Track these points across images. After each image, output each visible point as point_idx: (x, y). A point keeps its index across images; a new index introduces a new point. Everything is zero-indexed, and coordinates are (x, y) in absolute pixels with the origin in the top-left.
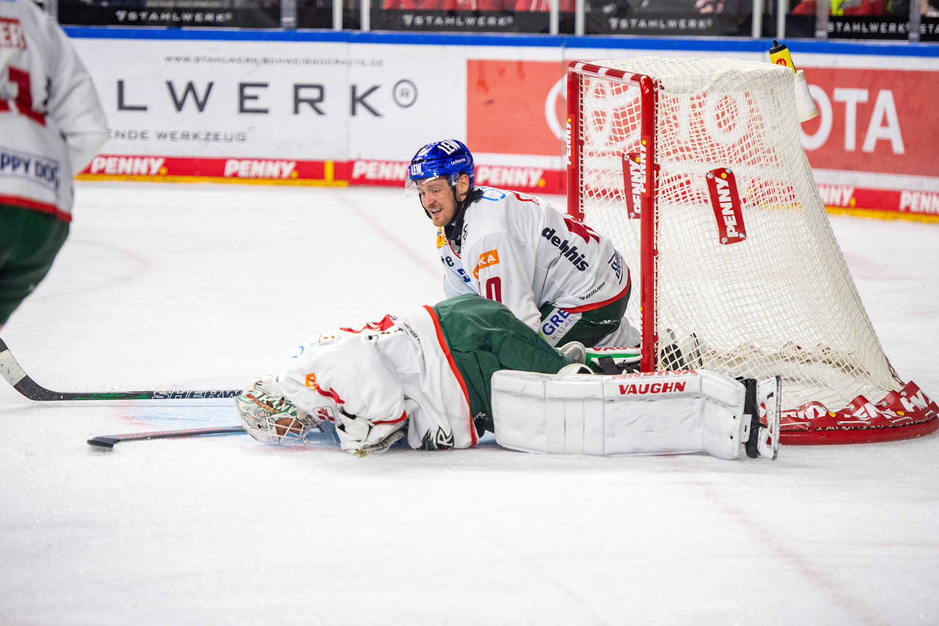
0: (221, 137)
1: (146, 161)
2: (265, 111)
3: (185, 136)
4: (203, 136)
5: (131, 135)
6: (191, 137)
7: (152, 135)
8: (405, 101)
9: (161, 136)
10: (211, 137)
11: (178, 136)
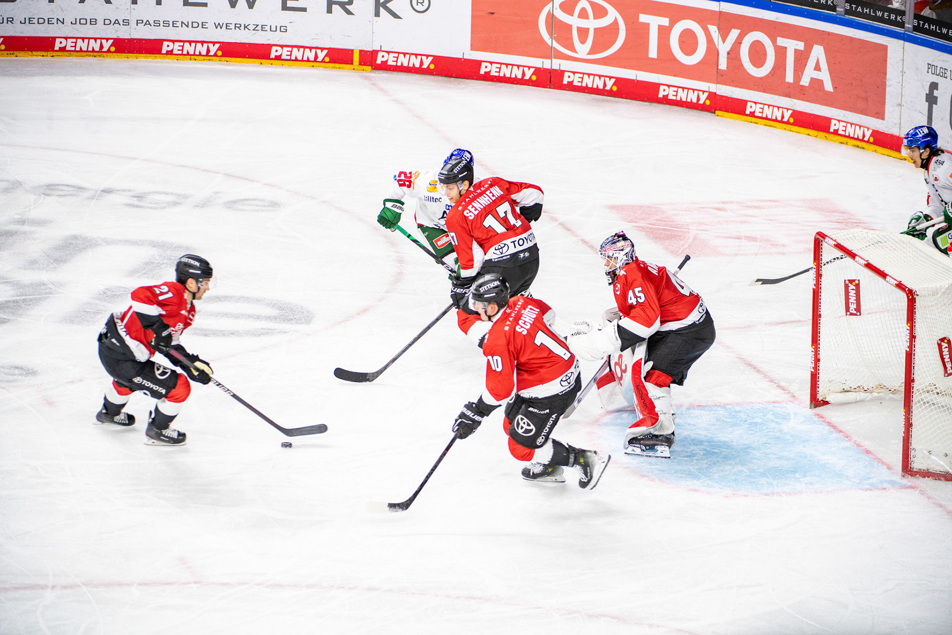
0: (268, 28)
1: (205, 45)
2: (304, 10)
3: (237, 26)
4: (252, 27)
5: (194, 25)
6: (242, 27)
7: (211, 25)
8: (420, 8)
9: (218, 26)
10: (259, 28)
11: (232, 26)
